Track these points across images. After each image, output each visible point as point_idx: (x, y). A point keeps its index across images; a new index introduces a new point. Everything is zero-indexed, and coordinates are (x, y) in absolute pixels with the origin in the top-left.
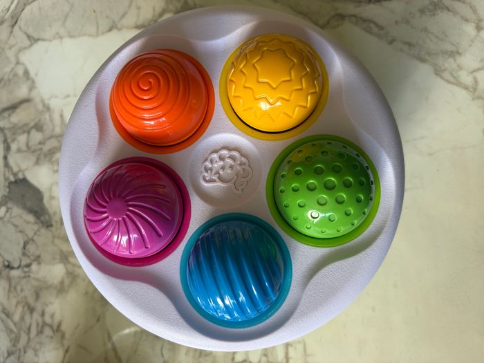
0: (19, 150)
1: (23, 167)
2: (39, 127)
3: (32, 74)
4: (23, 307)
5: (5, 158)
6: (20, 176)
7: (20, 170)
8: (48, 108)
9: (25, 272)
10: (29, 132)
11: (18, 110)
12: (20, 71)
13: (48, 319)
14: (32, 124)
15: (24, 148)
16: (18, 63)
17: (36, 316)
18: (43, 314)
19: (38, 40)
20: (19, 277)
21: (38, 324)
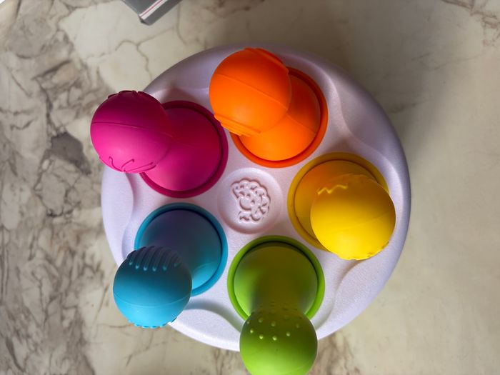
0: (60, 107)
1: (64, 121)
2: (77, 84)
3: (71, 38)
4: (65, 252)
5: (48, 116)
6: (62, 130)
7: (62, 125)
8: (85, 67)
9: (67, 219)
10: (69, 90)
11: (59, 72)
12: (60, 37)
13: (88, 261)
14: (72, 82)
15: (65, 104)
16: (58, 30)
17: (77, 259)
18: (84, 256)
19: (76, 8)
20: (62, 224)
21: (79, 267)
